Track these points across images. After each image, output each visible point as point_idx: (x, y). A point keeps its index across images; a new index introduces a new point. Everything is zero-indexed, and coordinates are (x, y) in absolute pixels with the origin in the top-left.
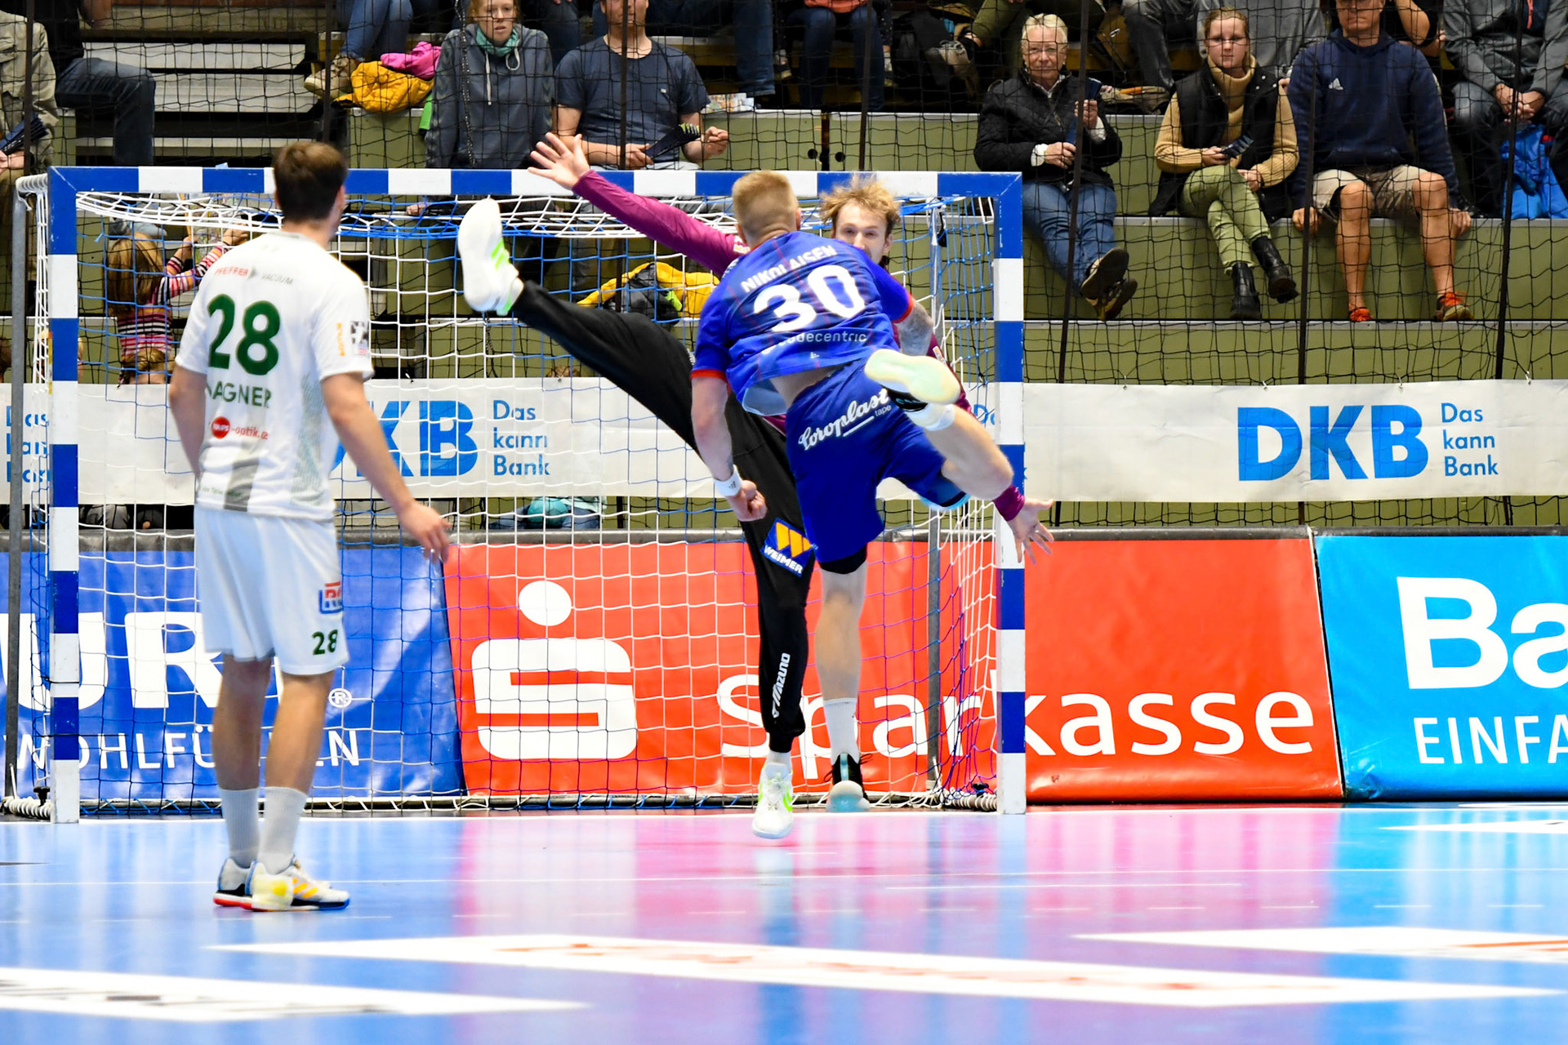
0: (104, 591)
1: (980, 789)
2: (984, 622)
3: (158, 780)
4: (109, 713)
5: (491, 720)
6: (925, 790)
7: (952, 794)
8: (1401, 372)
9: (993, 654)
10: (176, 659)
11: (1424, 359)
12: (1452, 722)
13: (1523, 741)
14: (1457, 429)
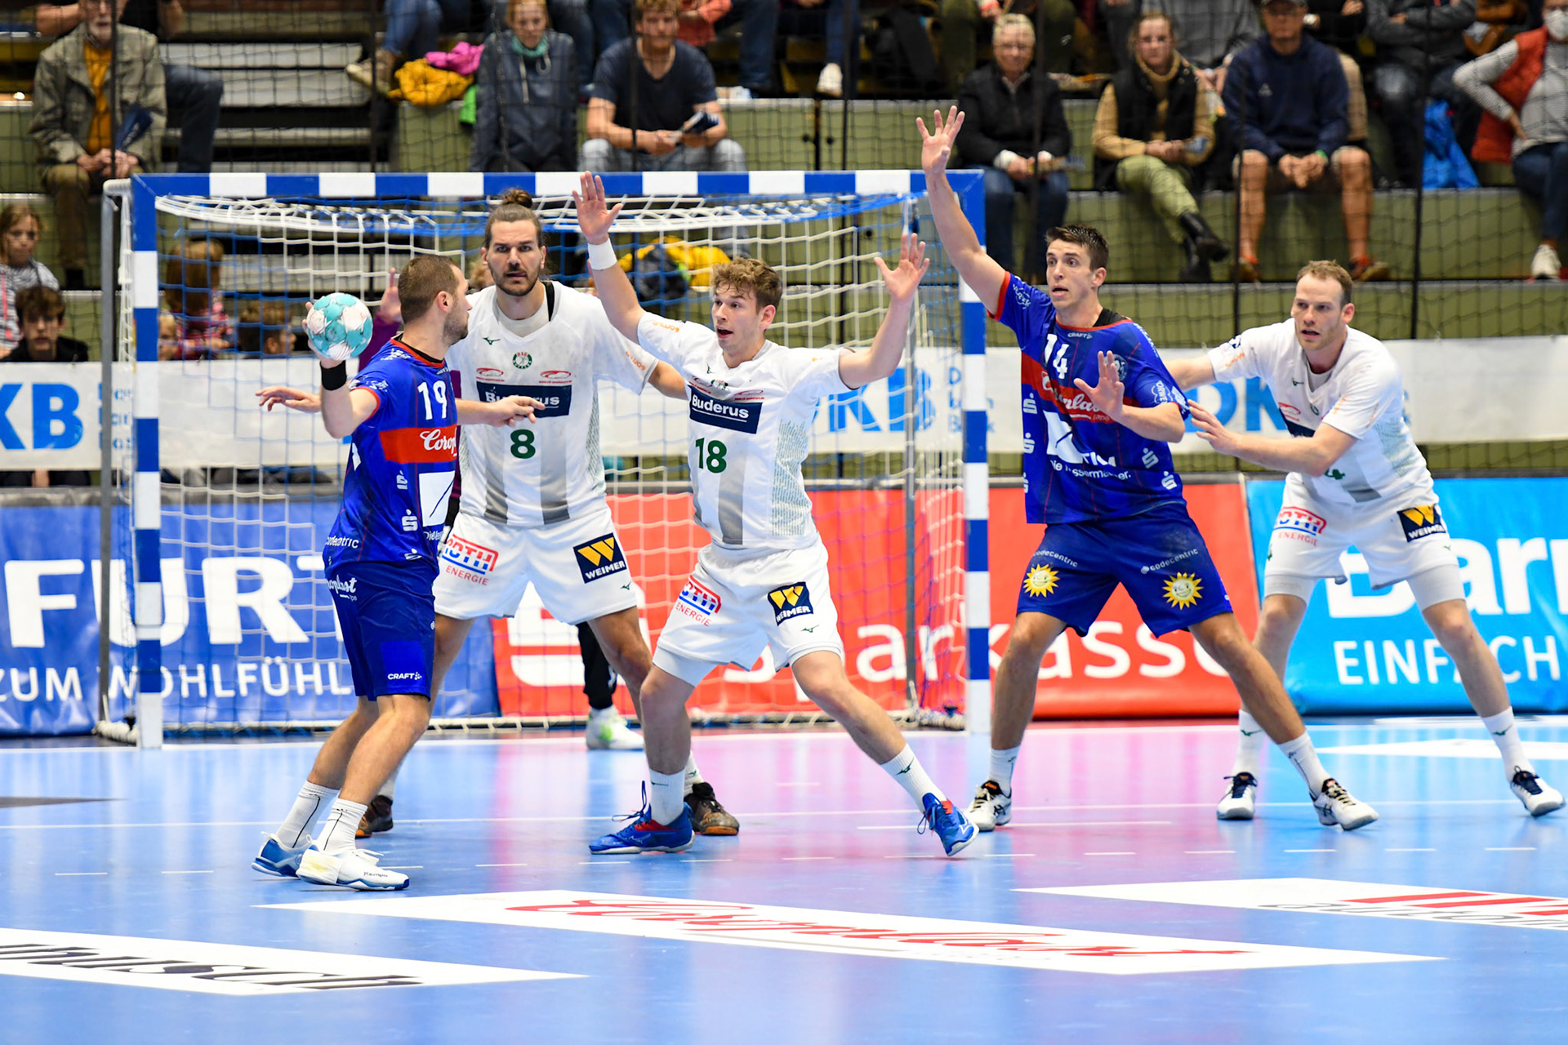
0: (183, 542)
1: (950, 711)
2: (953, 564)
3: (233, 706)
4: (190, 647)
5: (522, 651)
6: (903, 709)
7: (927, 714)
9: (961, 593)
10: (247, 599)
12: (1369, 647)
13: (1432, 662)
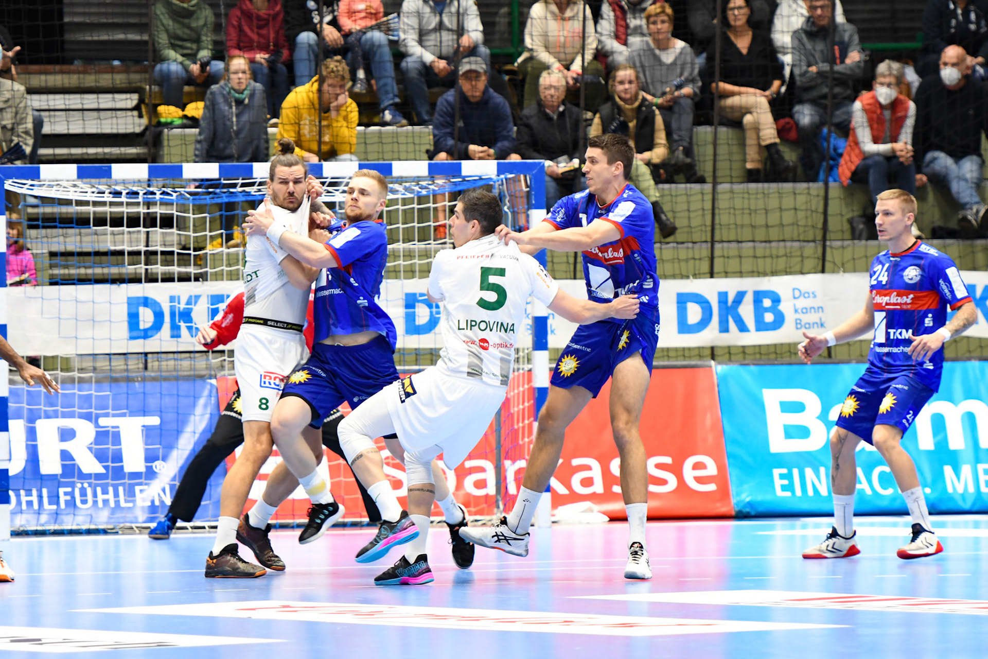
0: (25, 406)
3: (56, 516)
4: (28, 476)
8: (768, 270)
11: (781, 263)
12: (796, 472)
14: (802, 303)
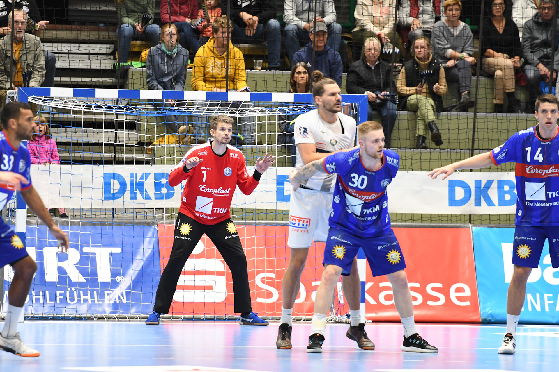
0: (36, 238)
4: (37, 282)
7: (338, 317)
8: (508, 168)
10: (61, 264)
13: (547, 302)
